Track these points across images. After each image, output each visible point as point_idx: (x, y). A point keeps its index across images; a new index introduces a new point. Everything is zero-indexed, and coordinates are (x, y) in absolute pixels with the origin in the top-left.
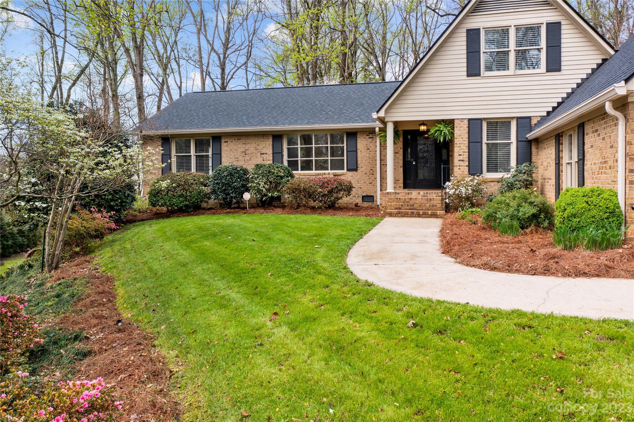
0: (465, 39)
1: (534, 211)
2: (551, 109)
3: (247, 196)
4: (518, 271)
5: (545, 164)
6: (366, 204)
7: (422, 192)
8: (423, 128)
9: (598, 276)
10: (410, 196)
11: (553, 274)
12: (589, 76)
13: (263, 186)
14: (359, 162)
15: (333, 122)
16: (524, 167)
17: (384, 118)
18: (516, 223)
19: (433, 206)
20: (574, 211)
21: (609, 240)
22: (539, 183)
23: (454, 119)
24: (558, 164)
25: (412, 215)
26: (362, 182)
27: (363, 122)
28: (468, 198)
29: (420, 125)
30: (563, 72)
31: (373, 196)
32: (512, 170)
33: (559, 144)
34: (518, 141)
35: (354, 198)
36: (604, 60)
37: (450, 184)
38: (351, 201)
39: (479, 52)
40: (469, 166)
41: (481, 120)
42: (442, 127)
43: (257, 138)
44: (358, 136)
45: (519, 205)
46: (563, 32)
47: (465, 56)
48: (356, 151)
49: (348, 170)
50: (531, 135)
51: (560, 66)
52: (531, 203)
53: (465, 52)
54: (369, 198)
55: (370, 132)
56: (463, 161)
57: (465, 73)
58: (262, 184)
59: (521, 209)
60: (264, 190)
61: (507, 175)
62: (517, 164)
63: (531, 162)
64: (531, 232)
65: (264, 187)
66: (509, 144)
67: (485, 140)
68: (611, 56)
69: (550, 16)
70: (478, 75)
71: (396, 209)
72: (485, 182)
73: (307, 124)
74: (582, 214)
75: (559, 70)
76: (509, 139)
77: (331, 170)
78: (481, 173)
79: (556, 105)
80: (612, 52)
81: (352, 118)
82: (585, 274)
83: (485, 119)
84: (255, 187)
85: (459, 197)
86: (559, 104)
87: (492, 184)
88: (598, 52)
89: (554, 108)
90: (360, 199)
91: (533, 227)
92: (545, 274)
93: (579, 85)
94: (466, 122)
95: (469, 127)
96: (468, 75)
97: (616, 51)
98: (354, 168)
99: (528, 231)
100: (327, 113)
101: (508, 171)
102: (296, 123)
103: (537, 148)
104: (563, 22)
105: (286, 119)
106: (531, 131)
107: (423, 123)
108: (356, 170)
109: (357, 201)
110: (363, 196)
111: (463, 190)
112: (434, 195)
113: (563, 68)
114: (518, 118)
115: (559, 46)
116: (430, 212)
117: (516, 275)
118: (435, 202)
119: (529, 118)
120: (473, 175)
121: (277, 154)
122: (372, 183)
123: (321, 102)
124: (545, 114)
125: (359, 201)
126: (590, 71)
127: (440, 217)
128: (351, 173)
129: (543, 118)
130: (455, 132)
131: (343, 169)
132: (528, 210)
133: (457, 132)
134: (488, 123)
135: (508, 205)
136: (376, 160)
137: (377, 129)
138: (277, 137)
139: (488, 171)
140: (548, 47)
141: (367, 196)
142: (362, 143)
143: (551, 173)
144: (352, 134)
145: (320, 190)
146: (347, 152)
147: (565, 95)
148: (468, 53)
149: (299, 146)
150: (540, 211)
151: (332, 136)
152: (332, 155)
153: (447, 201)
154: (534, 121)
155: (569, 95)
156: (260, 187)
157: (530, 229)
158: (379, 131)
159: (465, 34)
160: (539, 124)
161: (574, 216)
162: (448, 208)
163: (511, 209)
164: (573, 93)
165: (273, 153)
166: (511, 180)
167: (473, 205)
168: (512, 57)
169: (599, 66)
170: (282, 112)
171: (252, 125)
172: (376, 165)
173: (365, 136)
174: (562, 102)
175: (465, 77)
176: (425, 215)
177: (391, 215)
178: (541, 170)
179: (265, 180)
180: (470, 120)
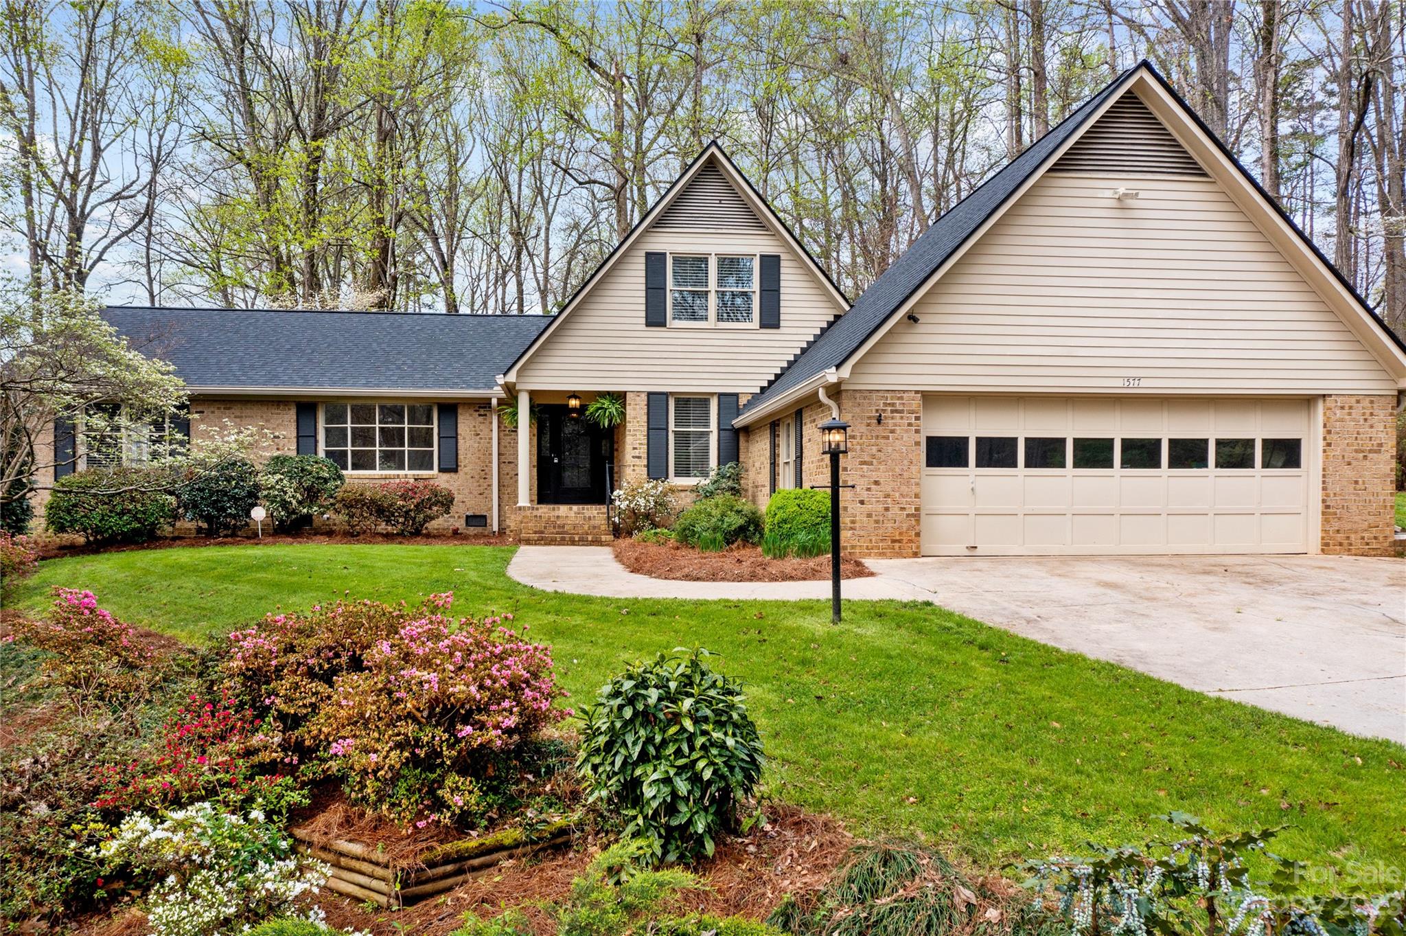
0: (643, 267)
1: (741, 521)
2: (766, 384)
3: (258, 514)
4: (723, 579)
5: (758, 465)
6: (472, 531)
7: (575, 508)
8: (574, 403)
9: (804, 579)
10: (556, 513)
11: (760, 580)
12: (818, 338)
13: (292, 495)
14: (461, 457)
15: (414, 385)
16: (728, 468)
17: (515, 384)
18: (719, 536)
19: (594, 527)
20: (785, 516)
21: (819, 547)
22: (750, 493)
23: (625, 393)
24: (774, 464)
25: (563, 542)
26: (466, 491)
27: (469, 387)
28: (647, 516)
29: (570, 397)
30: (782, 330)
31: (485, 517)
32: (712, 473)
33: (774, 436)
34: (720, 430)
35: (453, 520)
36: (837, 317)
37: (621, 492)
38: (446, 525)
39: (665, 289)
40: (648, 466)
41: (666, 395)
42: (606, 404)
43: (265, 409)
44: (460, 411)
45: (723, 515)
46: (782, 270)
47: (643, 294)
48: (456, 438)
49: (441, 470)
50: (738, 422)
51: (779, 320)
52: (738, 512)
53: (643, 287)
54: (477, 520)
55: (482, 405)
56: (639, 457)
57: (643, 320)
58: (290, 492)
59: (726, 519)
60: (294, 502)
61: (704, 482)
62: (719, 464)
63: (738, 460)
64: (738, 548)
65: (293, 497)
66: (708, 433)
67: (672, 427)
68: (846, 313)
69: (766, 246)
70: (663, 324)
71: (535, 533)
72: (672, 490)
73: (366, 385)
74: (793, 519)
75: (777, 326)
76: (707, 426)
77: (410, 469)
78: (667, 477)
79: (772, 378)
80: (847, 308)
81: (449, 379)
82: (792, 578)
83: (671, 393)
84: (275, 497)
85: (634, 513)
86: (778, 377)
87: (683, 494)
88: (829, 305)
89: (771, 383)
90: (463, 521)
91: (739, 541)
92: (751, 580)
93: (804, 351)
94: (644, 397)
95: (648, 405)
96: (648, 324)
97: (852, 306)
98: (450, 467)
99: (734, 546)
100: (399, 368)
101: (705, 474)
102: (342, 382)
103: (747, 441)
104: (783, 257)
105: (323, 375)
106: (738, 415)
107: (574, 395)
108: (455, 470)
109: (457, 525)
110: (467, 517)
111: (642, 502)
112: (595, 513)
113: (782, 323)
114: (720, 395)
115: (777, 291)
116: (590, 538)
117: (721, 584)
118: (597, 522)
119: (736, 395)
120: (657, 479)
121: (305, 439)
122: (484, 494)
123: (384, 346)
124: (758, 391)
125: (460, 524)
126: (818, 332)
127: (608, 545)
128: (445, 476)
129: (754, 395)
130: (628, 412)
131: (431, 468)
132: (736, 521)
133: (630, 411)
134: (677, 401)
135: (710, 515)
136: (491, 454)
137: (494, 402)
138: (306, 408)
139: (677, 474)
140: (762, 291)
141: (475, 517)
142: (466, 424)
143: (764, 478)
144: (449, 409)
145: (400, 503)
146: (440, 438)
147: (785, 365)
148: (647, 289)
149: (349, 425)
150: (749, 522)
151: (412, 410)
152: (411, 444)
153: (617, 520)
154: (743, 401)
155: (791, 364)
156: (287, 497)
157: (736, 545)
158: (499, 404)
159: (643, 260)
160: (750, 405)
161: (785, 521)
162: (617, 532)
163: (714, 520)
164: (795, 361)
165: (298, 437)
166: (711, 488)
167: (655, 525)
168: (713, 301)
169: (830, 324)
170: (309, 360)
171: (256, 383)
172: (491, 462)
173: (471, 411)
174: (782, 374)
175: (643, 327)
176: (583, 542)
177: (528, 542)
178: (752, 474)
179: (295, 485)
180: (649, 394)
